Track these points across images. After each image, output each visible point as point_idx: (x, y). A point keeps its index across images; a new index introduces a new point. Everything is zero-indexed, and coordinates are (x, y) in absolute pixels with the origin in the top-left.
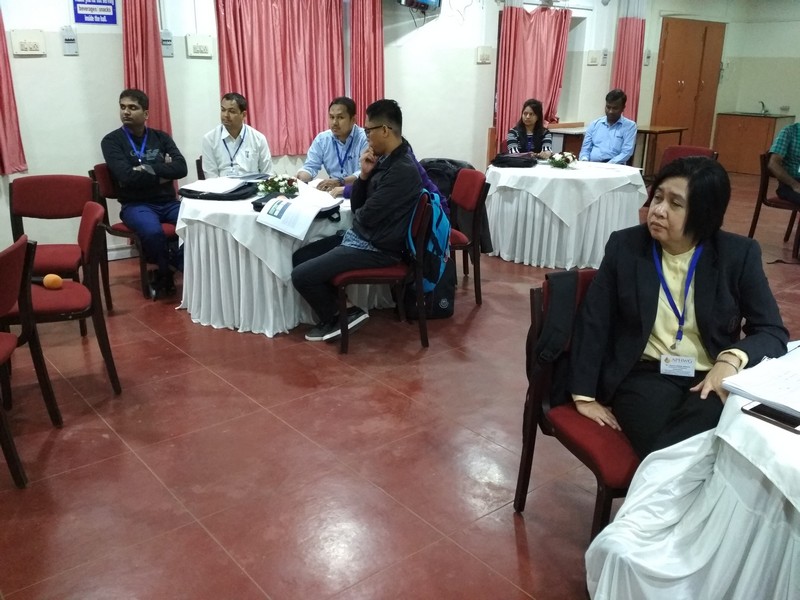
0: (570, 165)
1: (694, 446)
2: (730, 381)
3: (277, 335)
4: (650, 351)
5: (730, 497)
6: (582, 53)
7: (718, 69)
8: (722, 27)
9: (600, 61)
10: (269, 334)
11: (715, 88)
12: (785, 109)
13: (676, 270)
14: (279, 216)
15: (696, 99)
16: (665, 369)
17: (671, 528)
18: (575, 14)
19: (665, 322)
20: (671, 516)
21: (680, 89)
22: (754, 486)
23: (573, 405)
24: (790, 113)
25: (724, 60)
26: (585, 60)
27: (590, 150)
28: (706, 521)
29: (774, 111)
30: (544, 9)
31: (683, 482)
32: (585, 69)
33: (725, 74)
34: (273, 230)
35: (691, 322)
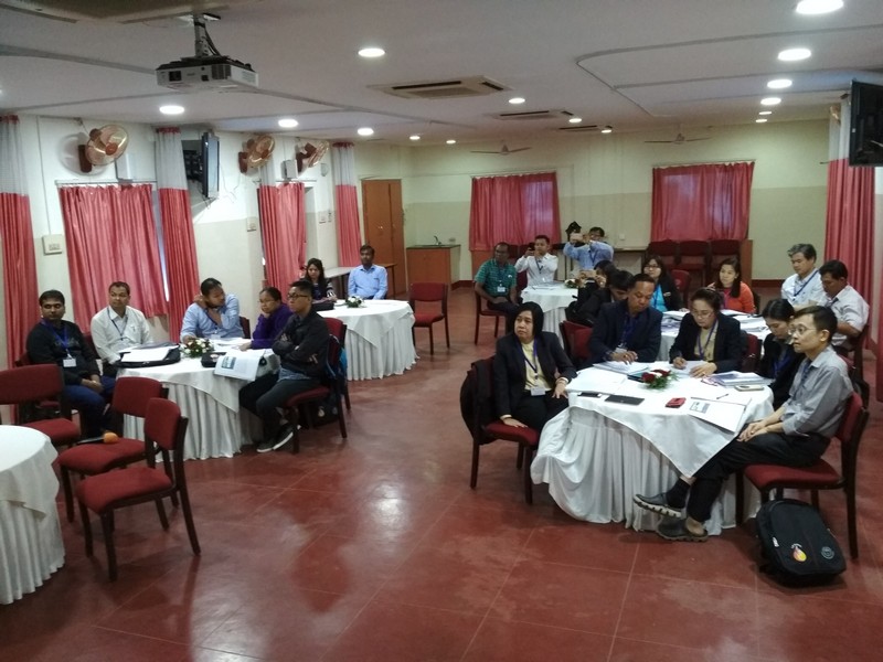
0: (362, 304)
1: (563, 416)
2: (568, 387)
3: (234, 455)
4: (527, 388)
5: (583, 428)
6: (313, 214)
7: (401, 214)
8: (398, 183)
9: (327, 219)
10: (229, 455)
11: (402, 230)
12: (452, 240)
13: (528, 350)
14: (232, 367)
15: (392, 239)
16: (533, 393)
17: (561, 449)
18: (307, 185)
19: (530, 374)
20: (560, 443)
21: (381, 233)
22: (591, 419)
23: (502, 422)
24: (457, 243)
25: (404, 207)
26: (318, 219)
27: (355, 290)
28: (574, 442)
29: (445, 242)
30: (286, 184)
31: (562, 430)
32: (318, 227)
33: (406, 217)
34: (226, 377)
35: (540, 372)
